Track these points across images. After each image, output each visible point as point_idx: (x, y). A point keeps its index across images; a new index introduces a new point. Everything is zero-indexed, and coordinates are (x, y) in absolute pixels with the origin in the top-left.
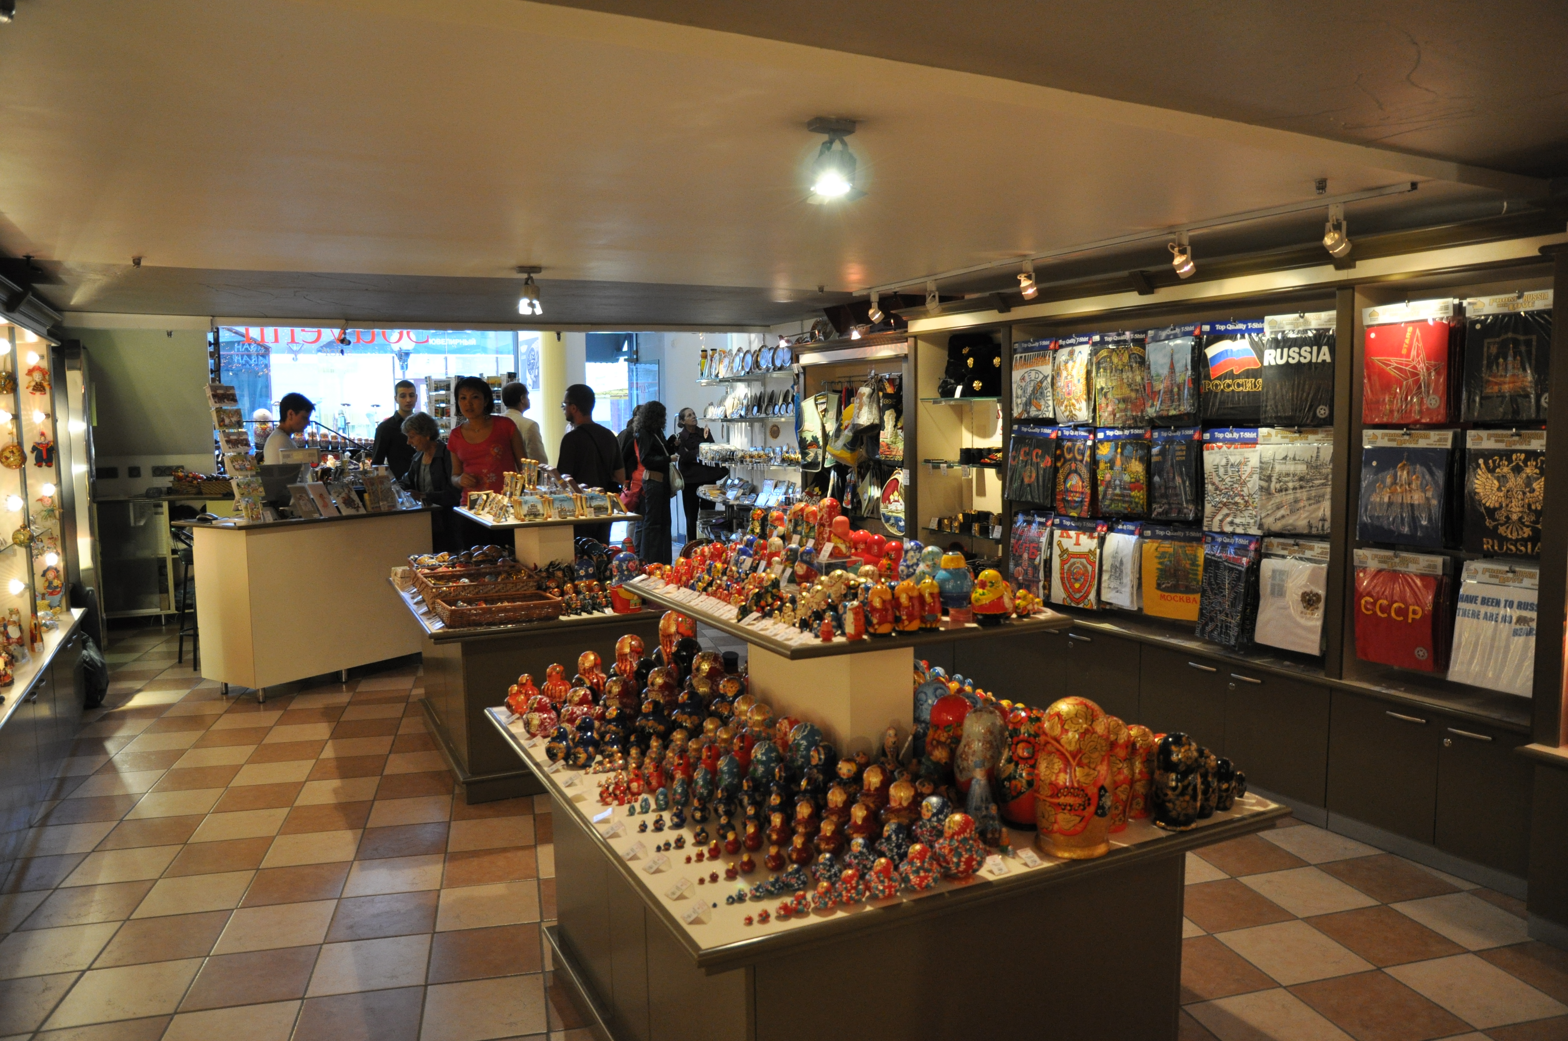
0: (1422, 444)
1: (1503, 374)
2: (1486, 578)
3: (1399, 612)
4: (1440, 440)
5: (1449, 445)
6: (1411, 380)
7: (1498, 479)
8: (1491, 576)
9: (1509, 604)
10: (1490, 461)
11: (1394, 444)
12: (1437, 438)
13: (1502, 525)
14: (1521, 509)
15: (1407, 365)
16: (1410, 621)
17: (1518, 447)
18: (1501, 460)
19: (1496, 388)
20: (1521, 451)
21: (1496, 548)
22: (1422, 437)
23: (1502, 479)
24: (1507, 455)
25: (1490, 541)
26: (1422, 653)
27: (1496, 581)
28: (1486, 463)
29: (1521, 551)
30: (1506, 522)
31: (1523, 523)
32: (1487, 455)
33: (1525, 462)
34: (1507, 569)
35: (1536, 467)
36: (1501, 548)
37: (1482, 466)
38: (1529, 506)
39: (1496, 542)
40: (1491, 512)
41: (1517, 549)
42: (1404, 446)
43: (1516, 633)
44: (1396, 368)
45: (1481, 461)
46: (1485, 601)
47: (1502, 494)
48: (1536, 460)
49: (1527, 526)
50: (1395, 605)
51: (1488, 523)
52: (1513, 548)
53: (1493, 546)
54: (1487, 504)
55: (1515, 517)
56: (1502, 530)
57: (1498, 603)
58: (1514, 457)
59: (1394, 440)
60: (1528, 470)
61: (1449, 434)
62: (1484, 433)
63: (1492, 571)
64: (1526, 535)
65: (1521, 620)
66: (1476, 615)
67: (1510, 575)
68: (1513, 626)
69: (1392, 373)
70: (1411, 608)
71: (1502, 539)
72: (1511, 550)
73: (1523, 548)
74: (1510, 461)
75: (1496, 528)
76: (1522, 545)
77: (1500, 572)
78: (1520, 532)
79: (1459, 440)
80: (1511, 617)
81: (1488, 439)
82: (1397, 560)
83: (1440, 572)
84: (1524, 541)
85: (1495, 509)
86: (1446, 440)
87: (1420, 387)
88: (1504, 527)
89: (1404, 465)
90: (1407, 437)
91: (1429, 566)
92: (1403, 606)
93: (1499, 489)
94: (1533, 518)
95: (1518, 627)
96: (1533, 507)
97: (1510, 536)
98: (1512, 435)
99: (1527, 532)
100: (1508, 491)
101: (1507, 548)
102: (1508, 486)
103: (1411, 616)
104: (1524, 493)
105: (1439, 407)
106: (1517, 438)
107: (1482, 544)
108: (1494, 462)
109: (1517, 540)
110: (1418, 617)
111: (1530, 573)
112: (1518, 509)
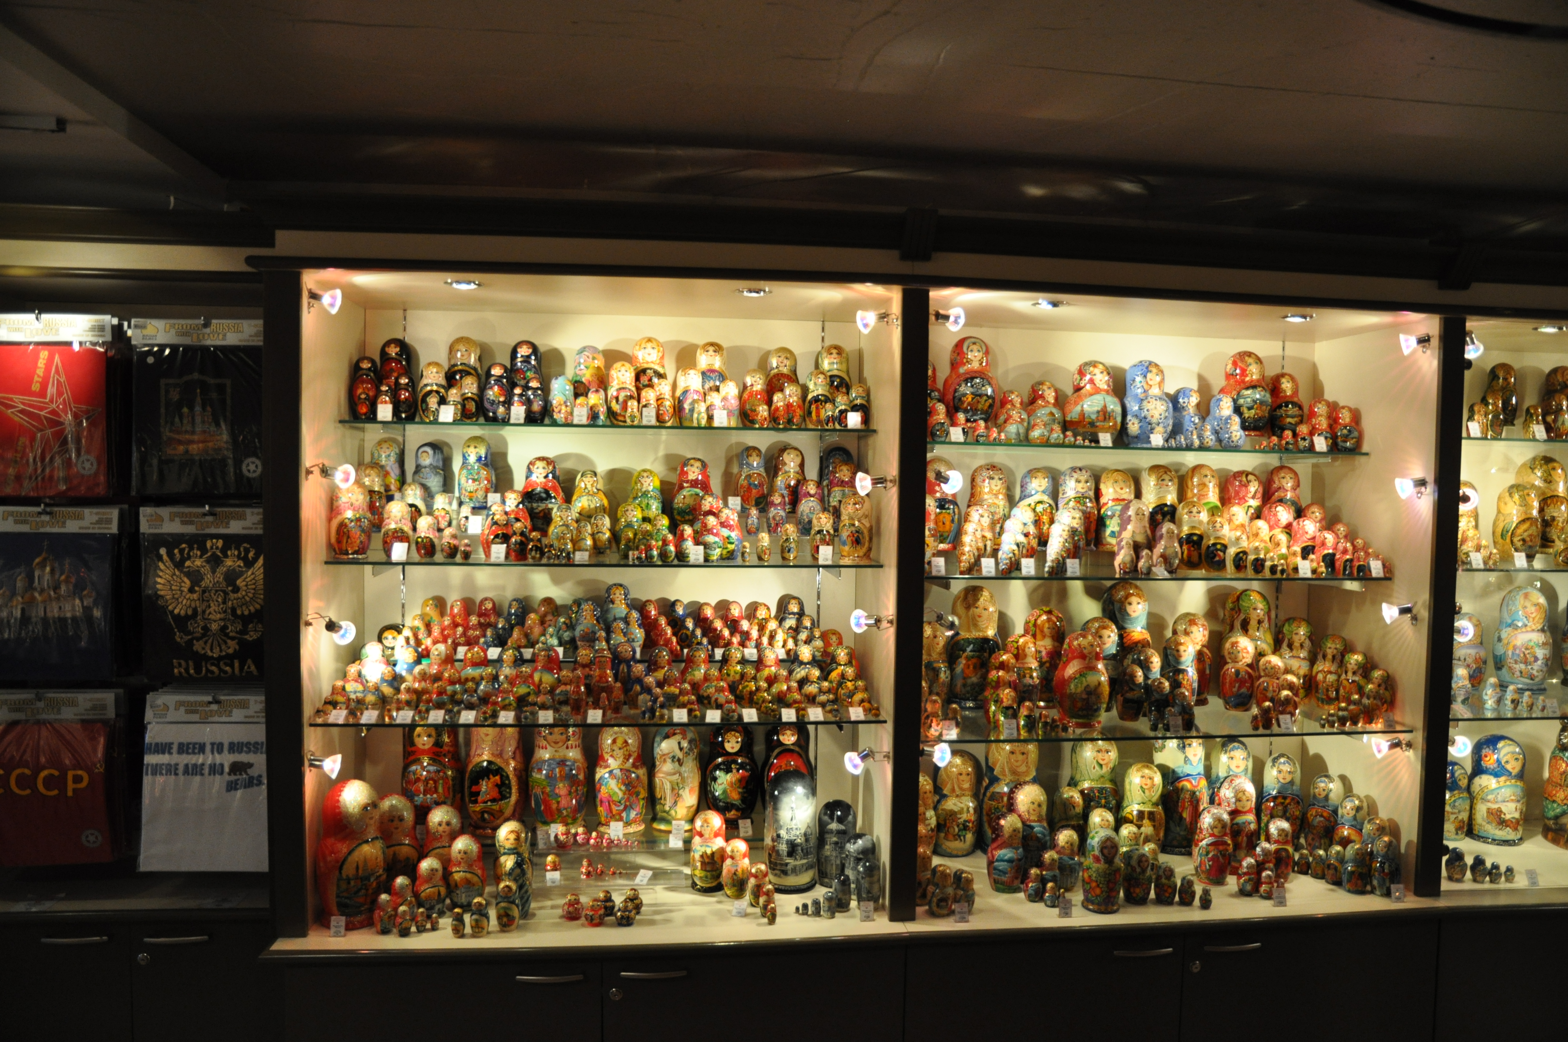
0: (72, 527)
1: (189, 428)
2: (181, 715)
3: (49, 782)
4: (99, 522)
5: (114, 529)
6: (49, 432)
7: (188, 575)
8: (188, 712)
9: (218, 747)
10: (176, 551)
11: (24, 528)
12: (95, 518)
13: (198, 639)
14: (222, 616)
15: (41, 409)
16: (70, 793)
17: (213, 531)
18: (191, 548)
19: (181, 448)
20: (217, 536)
21: (192, 671)
22: (70, 518)
23: (195, 577)
24: (198, 541)
25: (183, 663)
26: (92, 838)
27: (195, 717)
28: (170, 555)
29: (226, 672)
30: (204, 635)
31: (227, 635)
32: (172, 542)
33: (224, 551)
34: (210, 699)
35: (239, 557)
36: (198, 670)
37: (165, 557)
38: (234, 610)
39: (191, 663)
40: (182, 621)
41: (221, 670)
42: (42, 530)
43: (232, 787)
44: (22, 411)
45: (163, 551)
46: (183, 748)
47: (195, 596)
48: (237, 548)
49: (233, 639)
50: (44, 774)
51: (180, 638)
52: (214, 668)
53: (187, 670)
54: (176, 611)
55: (214, 627)
56: (198, 646)
57: (202, 748)
58: (209, 544)
59: (25, 522)
60: (229, 562)
61: (114, 513)
62: (164, 512)
63: (190, 704)
64: (231, 651)
65: (236, 768)
66: (172, 770)
67: (214, 707)
68: (227, 777)
69: (16, 419)
70: (70, 774)
71: (199, 659)
72: (212, 672)
73: (228, 669)
74: (204, 550)
75: (190, 643)
76: (226, 665)
77: (201, 704)
78: (223, 647)
79: (129, 521)
80: (222, 765)
81: (172, 520)
82: (41, 704)
83: (111, 713)
84: (229, 659)
85: (187, 618)
86: (109, 521)
87: (65, 442)
88: (201, 642)
89: (45, 560)
90: (46, 518)
91: (94, 708)
92: (56, 773)
93: (191, 590)
94: (239, 627)
95: (233, 778)
96: (239, 612)
97: (210, 654)
98: (205, 515)
99: (232, 646)
100: (204, 592)
101: (208, 670)
102: (203, 584)
103: (71, 786)
104: (226, 593)
105: (96, 474)
106: (210, 519)
107: (173, 667)
108: (182, 551)
109: (220, 658)
110: (84, 784)
111: (240, 701)
112: (219, 616)
